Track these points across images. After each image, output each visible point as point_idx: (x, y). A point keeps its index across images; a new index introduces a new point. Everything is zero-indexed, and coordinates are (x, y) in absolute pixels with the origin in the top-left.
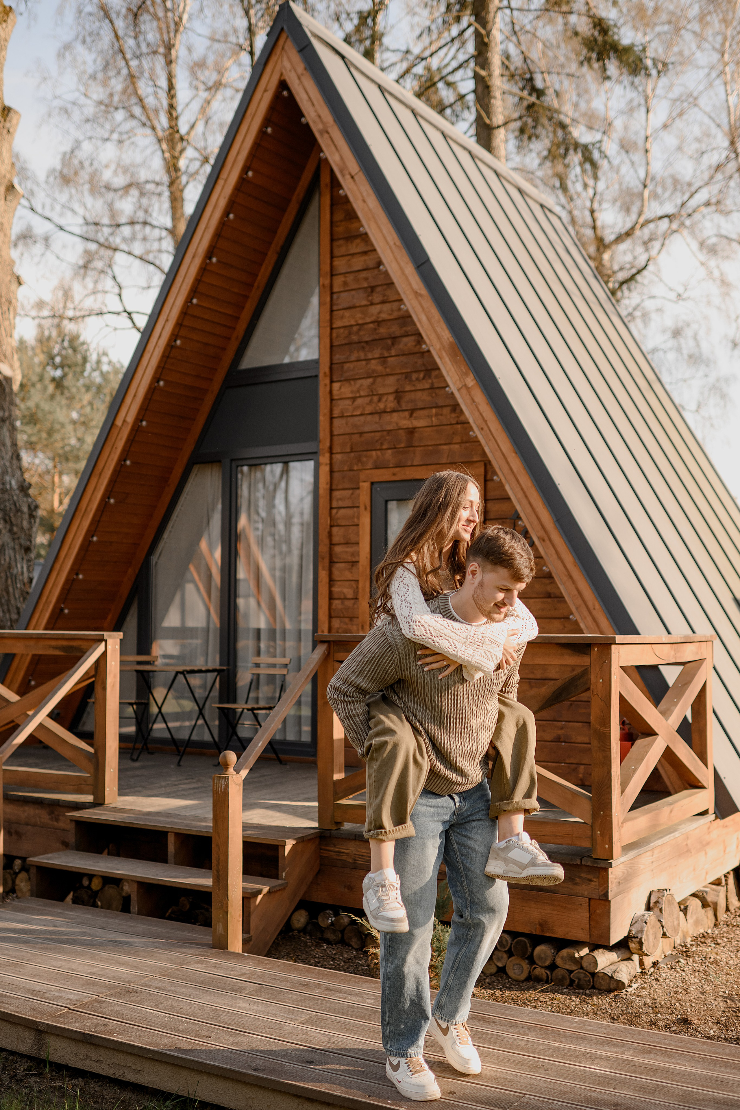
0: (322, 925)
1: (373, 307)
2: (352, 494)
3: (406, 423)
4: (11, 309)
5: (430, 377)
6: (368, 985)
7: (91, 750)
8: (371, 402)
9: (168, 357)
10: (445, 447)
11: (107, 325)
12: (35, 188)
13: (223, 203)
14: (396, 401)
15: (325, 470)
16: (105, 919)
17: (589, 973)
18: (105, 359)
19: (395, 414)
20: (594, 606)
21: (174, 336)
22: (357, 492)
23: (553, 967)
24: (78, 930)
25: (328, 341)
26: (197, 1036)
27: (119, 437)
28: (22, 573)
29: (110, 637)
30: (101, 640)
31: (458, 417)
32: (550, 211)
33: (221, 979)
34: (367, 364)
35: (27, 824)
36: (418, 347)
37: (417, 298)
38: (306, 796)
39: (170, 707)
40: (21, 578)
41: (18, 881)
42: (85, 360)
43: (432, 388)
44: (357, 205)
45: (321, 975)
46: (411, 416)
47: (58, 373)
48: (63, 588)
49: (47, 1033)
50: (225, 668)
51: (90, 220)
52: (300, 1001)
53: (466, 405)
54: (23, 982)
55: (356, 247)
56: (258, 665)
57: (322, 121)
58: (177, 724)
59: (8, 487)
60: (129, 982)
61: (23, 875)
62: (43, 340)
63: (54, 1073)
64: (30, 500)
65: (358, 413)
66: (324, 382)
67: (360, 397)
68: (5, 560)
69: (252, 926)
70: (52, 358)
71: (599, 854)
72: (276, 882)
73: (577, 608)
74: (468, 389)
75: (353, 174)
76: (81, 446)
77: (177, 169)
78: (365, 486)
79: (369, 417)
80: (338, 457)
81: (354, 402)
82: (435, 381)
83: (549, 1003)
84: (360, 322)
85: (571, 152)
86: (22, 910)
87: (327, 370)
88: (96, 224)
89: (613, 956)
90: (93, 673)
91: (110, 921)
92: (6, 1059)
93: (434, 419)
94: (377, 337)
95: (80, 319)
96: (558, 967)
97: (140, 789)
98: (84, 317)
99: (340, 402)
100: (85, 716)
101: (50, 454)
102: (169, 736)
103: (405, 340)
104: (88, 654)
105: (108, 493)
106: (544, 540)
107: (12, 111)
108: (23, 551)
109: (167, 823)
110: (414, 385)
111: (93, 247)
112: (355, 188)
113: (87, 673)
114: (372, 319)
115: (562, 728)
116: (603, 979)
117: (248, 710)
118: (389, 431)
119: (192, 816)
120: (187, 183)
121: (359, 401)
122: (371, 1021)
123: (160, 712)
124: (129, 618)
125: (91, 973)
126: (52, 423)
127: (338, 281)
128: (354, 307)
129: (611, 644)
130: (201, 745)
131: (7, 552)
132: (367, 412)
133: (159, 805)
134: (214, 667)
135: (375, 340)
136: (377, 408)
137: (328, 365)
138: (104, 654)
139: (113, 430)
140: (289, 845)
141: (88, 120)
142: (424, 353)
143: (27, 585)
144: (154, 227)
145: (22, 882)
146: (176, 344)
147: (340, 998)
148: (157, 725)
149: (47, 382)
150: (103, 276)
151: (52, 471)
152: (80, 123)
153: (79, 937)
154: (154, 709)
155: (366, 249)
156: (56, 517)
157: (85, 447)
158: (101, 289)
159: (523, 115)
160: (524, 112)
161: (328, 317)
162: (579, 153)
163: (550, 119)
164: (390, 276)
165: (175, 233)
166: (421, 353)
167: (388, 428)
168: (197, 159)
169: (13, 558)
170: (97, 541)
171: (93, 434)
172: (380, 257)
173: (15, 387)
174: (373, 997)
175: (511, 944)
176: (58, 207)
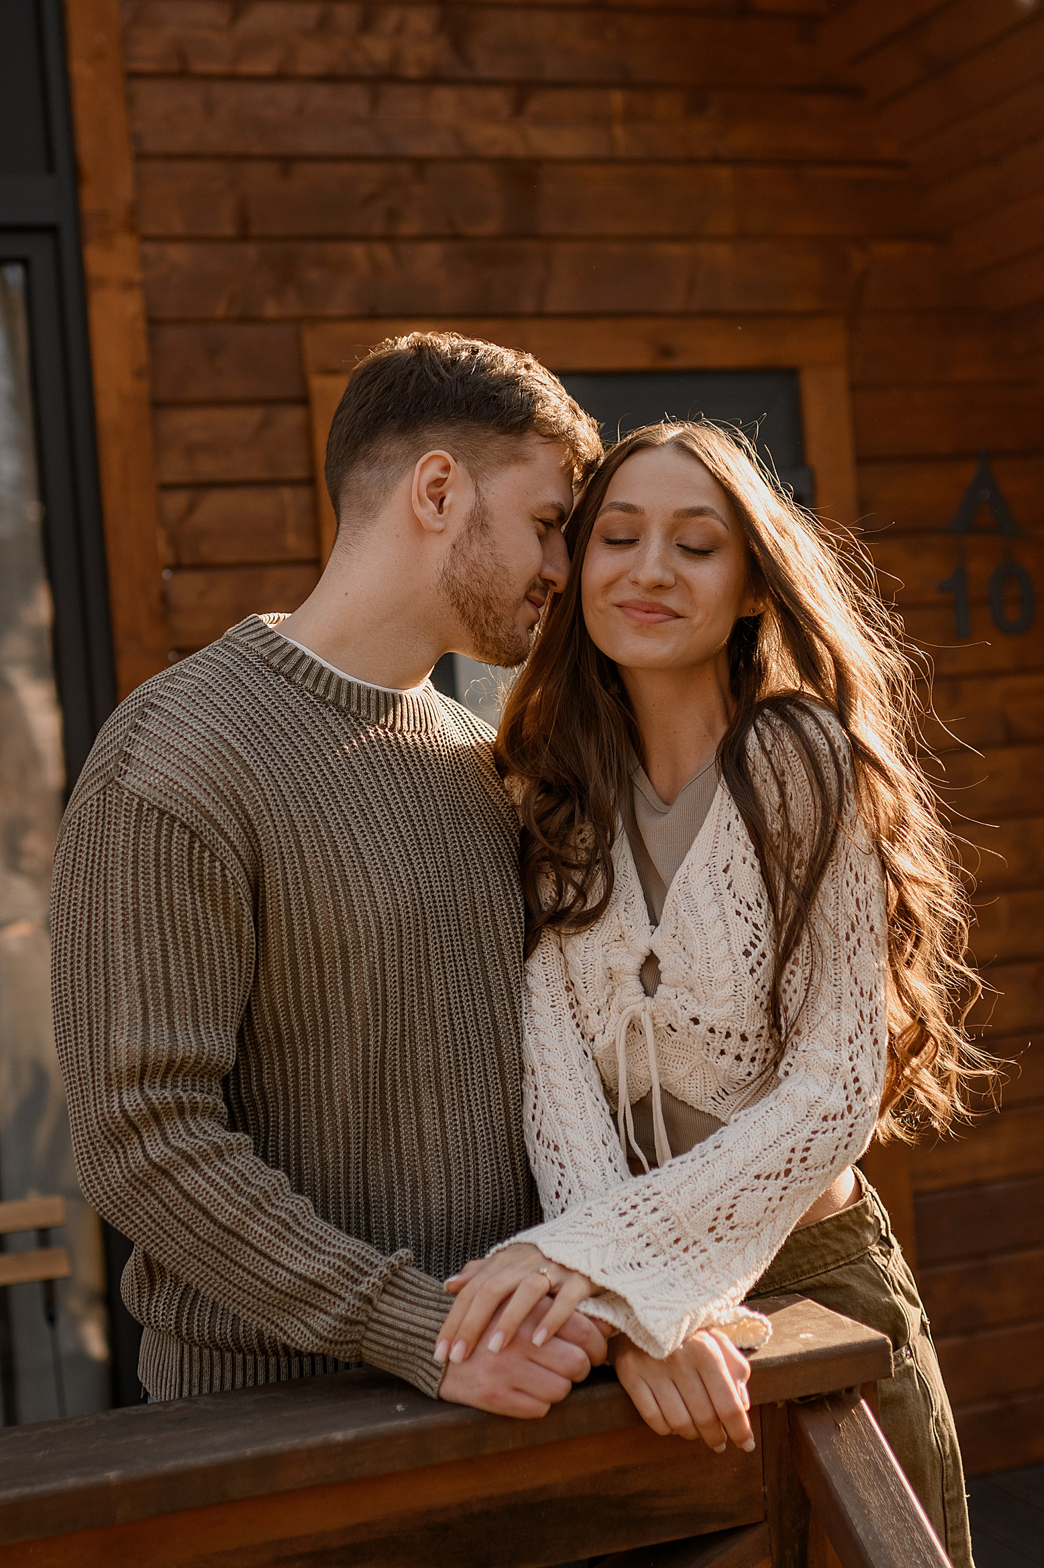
2: (263, 427)
3: (495, 137)
10: (672, 249)
14: (442, 39)
15: (120, 310)
19: (444, 95)
46: (519, 107)
65: (264, 66)
78: (329, 392)
79: (321, 95)
80: (178, 257)
93: (617, 132)
118: (420, 164)
132: (305, 68)
136: (359, 58)
167: (416, 148)
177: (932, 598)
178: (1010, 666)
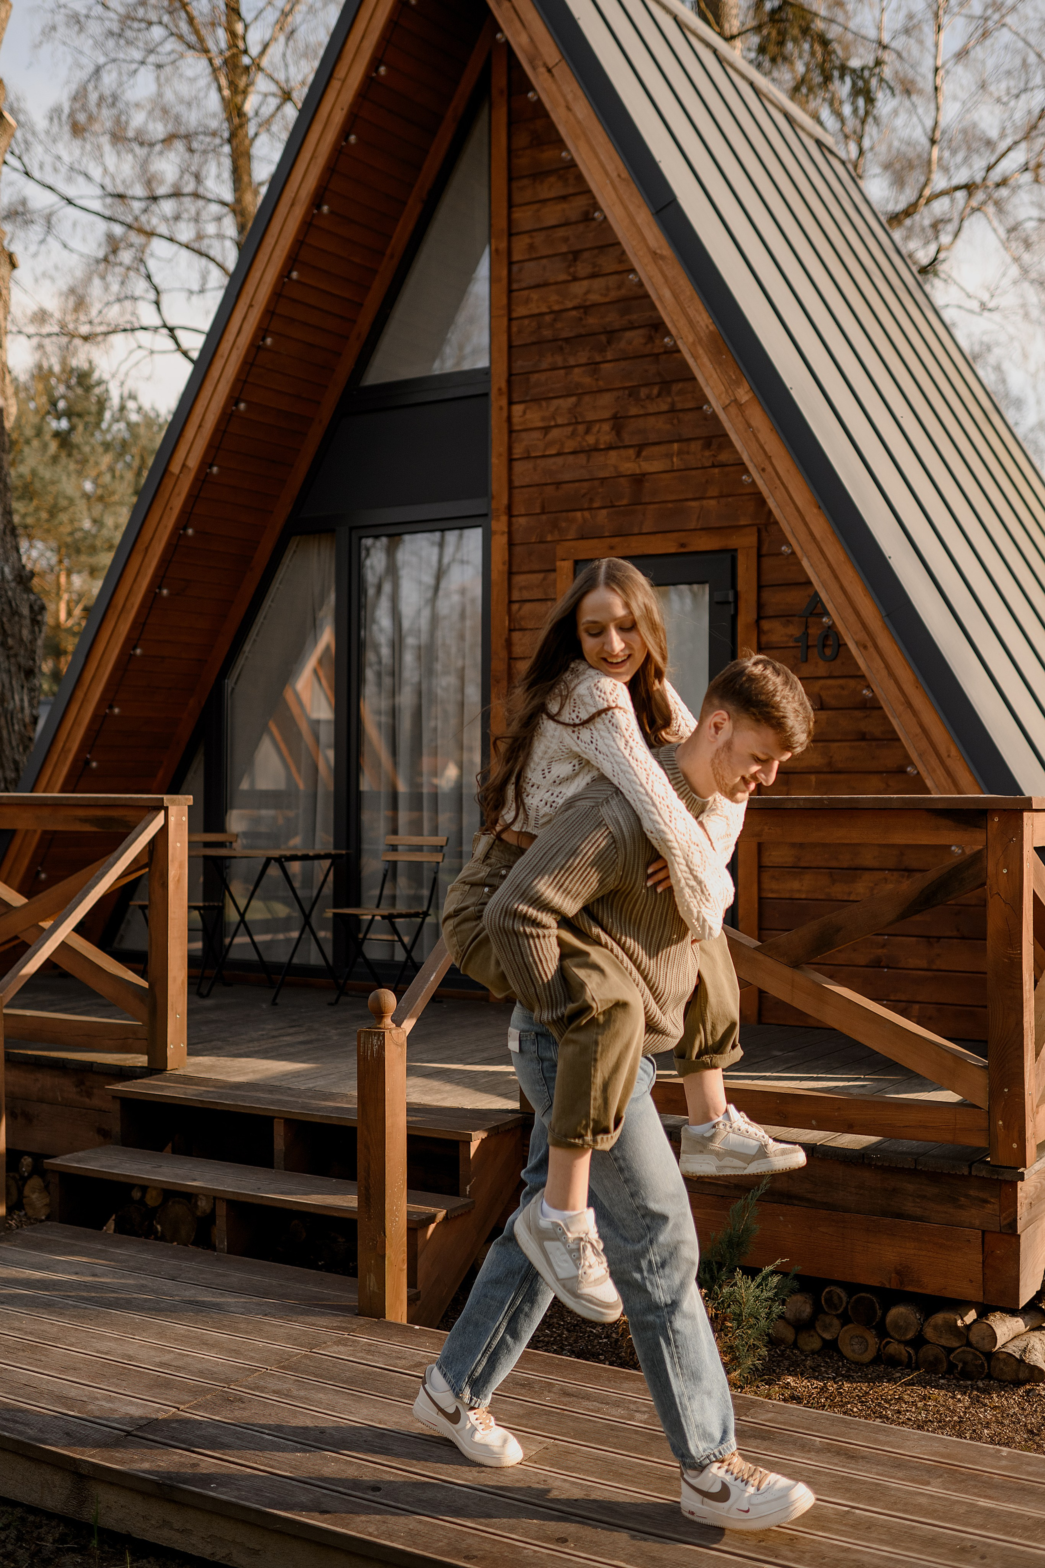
1: (577, 284)
2: (544, 579)
3: (629, 467)
5: (669, 393)
6: (632, 1385)
7: (145, 984)
8: (574, 434)
9: (252, 365)
10: (693, 504)
11: (140, 347)
12: (30, 138)
13: (339, 117)
14: (614, 433)
15: (500, 542)
16: (173, 1262)
17: (981, 1352)
18: (131, 405)
19: (613, 453)
20: (949, 751)
21: (262, 332)
22: (552, 576)
23: (919, 1341)
24: (131, 1282)
25: (504, 338)
27: (176, 490)
28: (22, 709)
29: (173, 802)
30: (160, 807)
31: (714, 456)
33: (381, 1375)
34: (566, 374)
35: (41, 1101)
36: (649, 346)
37: (655, 262)
38: (485, 1055)
39: (257, 912)
40: (20, 715)
41: (27, 1191)
42: (102, 404)
43: (672, 410)
44: (558, 116)
46: (638, 455)
47: (64, 424)
48: (89, 729)
49: (94, 1479)
50: (344, 852)
51: (110, 188)
52: (519, 1416)
53: (737, 432)
54: (48, 1382)
55: (549, 189)
56: (394, 848)
58: (267, 937)
60: (228, 1381)
61: (35, 1182)
62: (42, 374)
63: (106, 1548)
64: (32, 597)
65: (553, 452)
66: (498, 403)
67: (557, 426)
69: (420, 1274)
70: (54, 404)
71: (1002, 1157)
72: (459, 1201)
73: (920, 755)
74: (740, 406)
75: (550, 66)
77: (241, 114)
78: (565, 567)
79: (571, 458)
80: (521, 522)
81: (546, 434)
82: (676, 399)
83: (919, 1404)
84: (556, 308)
85: (836, 79)
86: (39, 1246)
87: (504, 385)
88: (121, 196)
89: (1018, 1324)
90: (145, 860)
91: (185, 1264)
92: (23, 1520)
93: (675, 459)
94: (583, 331)
95: (100, 338)
96: (927, 1342)
97: (219, 1043)
98: (106, 334)
99: (524, 435)
100: (123, 926)
101: (54, 544)
102: (256, 957)
103: (629, 334)
104: (137, 829)
105: (158, 581)
106: (865, 647)
108: (22, 675)
109: (273, 1102)
110: (643, 407)
111: (118, 230)
112: (554, 88)
113: (135, 860)
114: (575, 302)
115: (884, 946)
116: (1005, 1364)
117: (383, 917)
118: (603, 480)
119: (309, 1090)
121: (555, 433)
122: (652, 1456)
123: (242, 920)
124: (190, 776)
125: (162, 1364)
126: (56, 498)
127: (520, 245)
128: (546, 284)
129: (1022, 811)
130: (307, 971)
132: (566, 451)
133: (254, 1072)
134: (327, 851)
135: (581, 336)
136: (584, 444)
137: (505, 376)
138: (164, 829)
139: (166, 480)
140: (477, 1139)
141: (111, 33)
142: (665, 353)
143: (29, 728)
144: (209, 200)
145: (34, 1192)
146: (265, 344)
147: (589, 1410)
148: (238, 940)
149: (47, 437)
150: (132, 274)
151: (57, 568)
152: (101, 39)
153: (135, 1295)
154: (232, 915)
155: (571, 190)
156: (63, 635)
157: (105, 532)
158: (129, 293)
159: (765, 24)
160: (766, 19)
161: (505, 301)
162: (848, 80)
163: (806, 31)
164: (610, 228)
165: (237, 209)
166: (658, 355)
167: (602, 474)
168: (274, 95)
169: (7, 685)
170: (142, 656)
171: (115, 513)
172: (594, 198)
173: (8, 424)
174: (645, 1409)
175: (848, 1303)
176: (64, 170)
177: (791, 644)
178: (824, 675)
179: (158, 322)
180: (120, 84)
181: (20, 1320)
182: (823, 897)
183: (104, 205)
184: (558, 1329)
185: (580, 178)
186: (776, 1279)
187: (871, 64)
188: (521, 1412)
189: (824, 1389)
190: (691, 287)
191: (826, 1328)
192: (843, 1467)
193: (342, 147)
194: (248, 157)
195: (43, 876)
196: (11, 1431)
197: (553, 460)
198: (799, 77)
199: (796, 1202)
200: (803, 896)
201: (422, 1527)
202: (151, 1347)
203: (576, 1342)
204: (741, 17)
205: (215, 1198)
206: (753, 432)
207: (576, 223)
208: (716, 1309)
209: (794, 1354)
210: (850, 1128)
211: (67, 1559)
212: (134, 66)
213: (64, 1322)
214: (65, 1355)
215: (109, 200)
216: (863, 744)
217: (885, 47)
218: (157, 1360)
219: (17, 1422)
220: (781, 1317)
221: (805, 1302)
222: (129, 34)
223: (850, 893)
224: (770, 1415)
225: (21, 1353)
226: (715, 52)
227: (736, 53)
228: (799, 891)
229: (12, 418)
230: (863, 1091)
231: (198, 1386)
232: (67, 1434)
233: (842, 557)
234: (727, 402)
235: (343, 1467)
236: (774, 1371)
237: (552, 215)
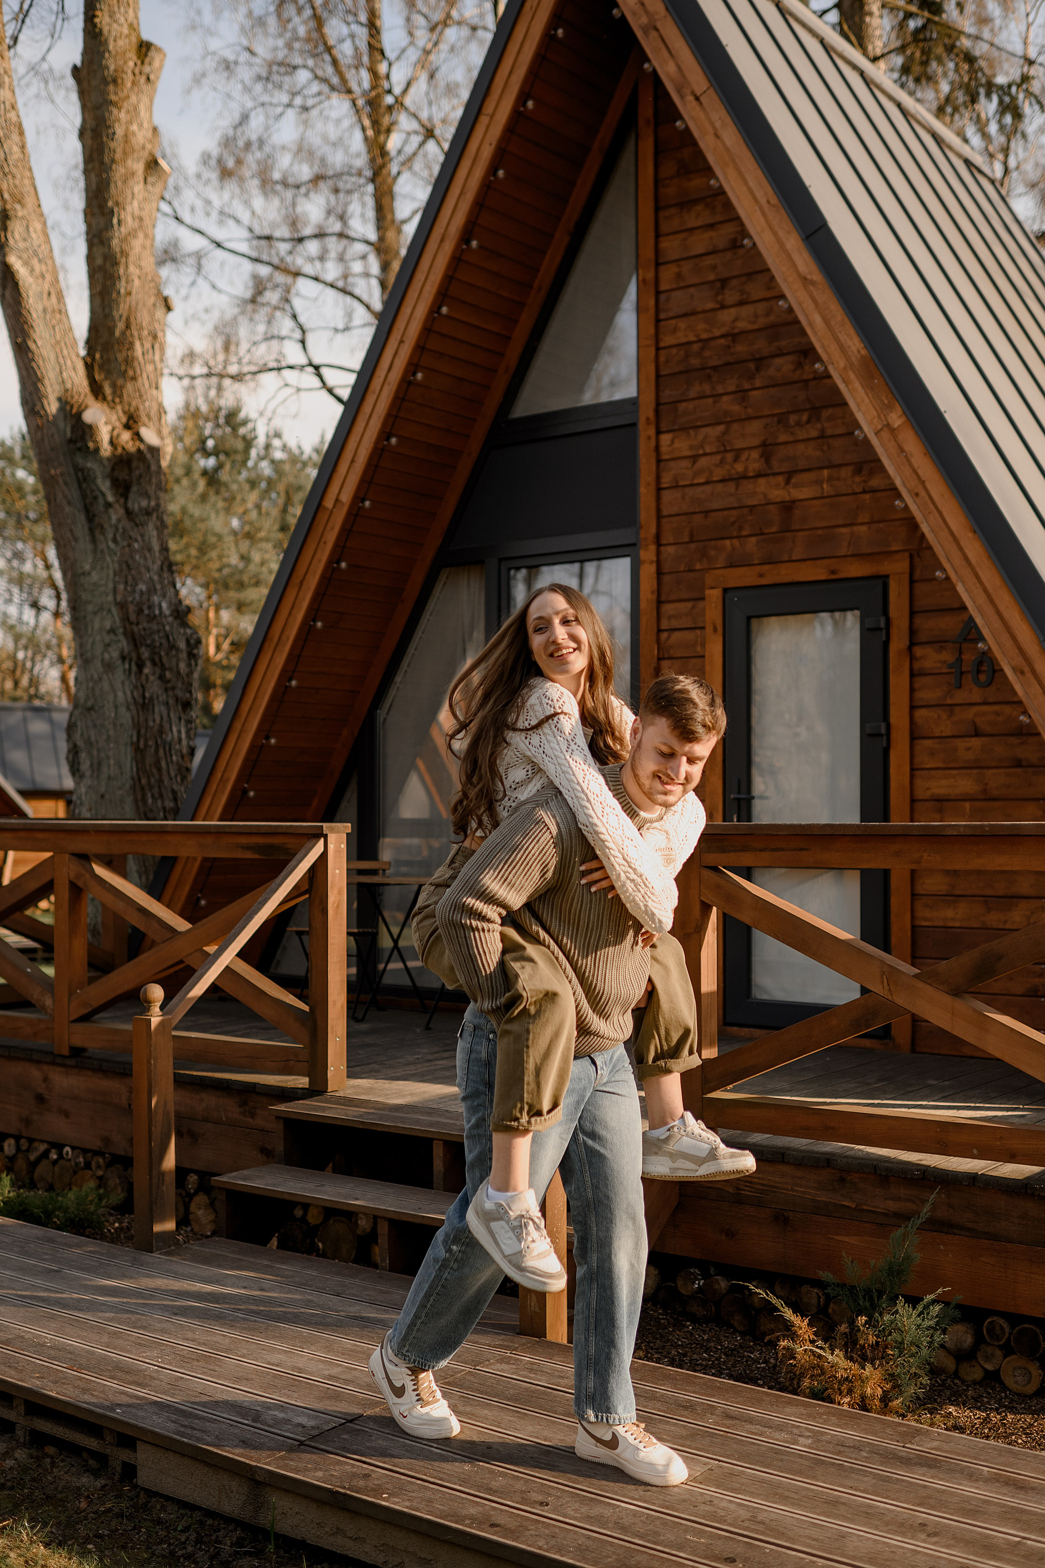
0: (683, 1291)
1: (725, 312)
2: (693, 607)
3: (779, 494)
4: (157, 346)
5: (818, 419)
6: (794, 1409)
7: (306, 1008)
8: (722, 462)
9: (403, 399)
10: (844, 530)
11: (287, 385)
12: (182, 183)
13: (487, 153)
14: (763, 460)
15: (648, 571)
16: (337, 1278)
18: (276, 443)
19: (762, 481)
21: (412, 367)
22: (701, 604)
24: (298, 1297)
25: (652, 368)
26: (524, 1501)
27: (330, 525)
28: (180, 740)
29: (332, 830)
30: (319, 835)
31: (865, 481)
32: (980, 171)
33: (544, 1393)
34: (715, 402)
35: (206, 1120)
36: (798, 372)
37: (805, 288)
40: (177, 747)
41: (193, 1207)
42: (248, 443)
43: (822, 436)
44: (707, 144)
45: (711, 1389)
46: (788, 482)
47: (211, 462)
48: (247, 759)
49: (270, 1485)
51: (258, 231)
52: (682, 1437)
53: (889, 457)
54: (222, 1391)
55: (696, 217)
57: (647, 12)
59: (157, 612)
61: (201, 1199)
62: (191, 414)
63: (282, 1553)
64: (189, 631)
65: (702, 480)
66: (646, 432)
67: (705, 454)
68: (154, 720)
70: (203, 442)
74: (892, 431)
75: (698, 94)
76: (246, 567)
77: (384, 153)
78: (714, 595)
79: (719, 487)
80: (669, 551)
81: (694, 463)
82: (826, 425)
84: (704, 336)
85: (982, 98)
86: (208, 1260)
87: (651, 414)
88: (269, 238)
90: (306, 886)
91: (348, 1281)
92: (202, 1523)
93: (825, 486)
94: (731, 359)
95: (249, 378)
97: (377, 1066)
98: (255, 373)
99: (672, 464)
100: (279, 952)
101: (203, 581)
102: (408, 983)
103: (778, 361)
104: (298, 857)
105: (313, 614)
106: (1022, 673)
107: (153, 48)
108: (180, 707)
109: (431, 1124)
110: (792, 433)
111: (264, 271)
112: (702, 116)
113: (296, 887)
114: (723, 330)
115: (1041, 975)
118: (752, 507)
120: (399, 173)
121: (703, 462)
122: (818, 1480)
123: (396, 946)
124: (343, 805)
125: (330, 1377)
126: (205, 534)
127: (668, 274)
128: (694, 313)
131: (156, 709)
132: (715, 479)
133: (411, 1094)
135: (729, 364)
136: (733, 472)
137: (653, 405)
138: (324, 856)
139: (319, 515)
141: (259, 78)
142: (815, 379)
143: (187, 759)
144: (353, 239)
145: (200, 1209)
146: (415, 379)
147: (752, 1433)
148: (391, 966)
149: (196, 475)
150: (278, 314)
151: (205, 605)
152: (248, 82)
153: (303, 1310)
154: (386, 942)
155: (718, 218)
156: (212, 669)
157: (252, 567)
158: (276, 333)
159: (908, 44)
160: (909, 38)
161: (652, 331)
162: (995, 98)
163: (950, 49)
164: (759, 254)
165: (381, 248)
166: (806, 381)
167: (751, 502)
168: (416, 133)
169: (165, 717)
170: (298, 687)
171: (261, 550)
172: (742, 224)
173: (164, 464)
174: (808, 1434)
175: (1010, 1334)
176: (215, 215)
177: (944, 670)
178: (979, 701)
179: (303, 361)
180: (267, 128)
181: (193, 1331)
182: (978, 925)
183: (251, 247)
184: (715, 1353)
185: (728, 205)
186: (937, 1308)
187: (1018, 80)
188: (684, 1433)
189: (987, 1420)
190: (842, 312)
191: (987, 1358)
192: (1013, 1497)
193: (490, 182)
194: (391, 194)
195: (203, 902)
196: (190, 1437)
197: (701, 488)
198: (942, 96)
199: (957, 1232)
200: (958, 924)
201: (591, 1543)
202: (320, 1361)
203: (734, 1366)
204: (885, 39)
205: (375, 1218)
206: (906, 457)
207: (725, 250)
208: (877, 1336)
209: (956, 1384)
210: (1012, 1158)
211: (245, 1562)
212: (279, 110)
213: (235, 1334)
214: (237, 1366)
215: (255, 243)
216: (1019, 770)
217: (1031, 63)
218: (326, 1373)
219: (194, 1429)
220: (942, 1346)
221: (966, 1332)
222: (275, 78)
223: (1005, 922)
224: (936, 1444)
225: (195, 1363)
226: (862, 74)
227: (881, 73)
228: (953, 919)
229: (168, 457)
230: (1023, 1121)
231: (366, 1399)
232: (243, 1442)
233: (998, 581)
234: (879, 427)
235: (511, 1482)
236: (935, 1400)
237: (699, 243)
